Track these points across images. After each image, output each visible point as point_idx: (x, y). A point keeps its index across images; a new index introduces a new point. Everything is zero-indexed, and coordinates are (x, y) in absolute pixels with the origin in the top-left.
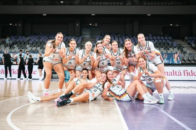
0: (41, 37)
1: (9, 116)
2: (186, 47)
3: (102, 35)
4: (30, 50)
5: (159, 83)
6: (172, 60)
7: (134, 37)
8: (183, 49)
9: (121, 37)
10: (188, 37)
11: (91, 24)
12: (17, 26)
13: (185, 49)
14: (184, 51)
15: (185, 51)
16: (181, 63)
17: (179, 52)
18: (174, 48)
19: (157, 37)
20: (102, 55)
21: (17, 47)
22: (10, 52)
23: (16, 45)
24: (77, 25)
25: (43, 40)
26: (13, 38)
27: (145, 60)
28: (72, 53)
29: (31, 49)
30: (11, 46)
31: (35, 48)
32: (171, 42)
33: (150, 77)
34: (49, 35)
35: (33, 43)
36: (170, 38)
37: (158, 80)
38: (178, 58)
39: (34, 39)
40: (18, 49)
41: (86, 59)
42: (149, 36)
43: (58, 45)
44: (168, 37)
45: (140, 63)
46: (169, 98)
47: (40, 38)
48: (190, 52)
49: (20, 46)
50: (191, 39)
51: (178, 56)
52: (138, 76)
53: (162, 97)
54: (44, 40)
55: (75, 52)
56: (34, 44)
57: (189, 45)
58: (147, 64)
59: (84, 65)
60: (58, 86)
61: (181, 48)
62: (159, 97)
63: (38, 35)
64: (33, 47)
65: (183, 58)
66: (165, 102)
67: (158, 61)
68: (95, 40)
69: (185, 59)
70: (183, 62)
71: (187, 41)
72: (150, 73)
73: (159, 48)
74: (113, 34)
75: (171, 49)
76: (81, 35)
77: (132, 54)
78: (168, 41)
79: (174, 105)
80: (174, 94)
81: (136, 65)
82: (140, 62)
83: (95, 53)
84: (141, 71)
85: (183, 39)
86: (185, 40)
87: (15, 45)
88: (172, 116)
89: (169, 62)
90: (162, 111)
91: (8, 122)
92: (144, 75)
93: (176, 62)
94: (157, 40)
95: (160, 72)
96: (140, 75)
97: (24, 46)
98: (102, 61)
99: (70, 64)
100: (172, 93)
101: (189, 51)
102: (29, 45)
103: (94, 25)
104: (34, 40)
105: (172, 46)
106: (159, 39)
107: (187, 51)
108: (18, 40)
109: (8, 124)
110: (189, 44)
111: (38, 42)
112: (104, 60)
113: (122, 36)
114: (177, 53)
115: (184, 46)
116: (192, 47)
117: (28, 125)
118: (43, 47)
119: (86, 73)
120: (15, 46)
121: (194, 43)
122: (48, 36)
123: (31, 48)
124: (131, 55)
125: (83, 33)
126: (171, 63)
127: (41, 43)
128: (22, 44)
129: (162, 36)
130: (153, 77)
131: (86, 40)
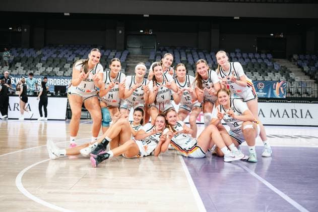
0: (61, 50)
1: (19, 178)
2: (295, 72)
3: (160, 50)
4: (43, 72)
5: (250, 130)
6: (272, 93)
7: (211, 54)
8: (290, 74)
9: (191, 53)
10: (298, 55)
11: (142, 31)
12: (21, 32)
13: (292, 75)
14: (291, 78)
15: (293, 78)
16: (286, 97)
17: (283, 79)
18: (276, 74)
19: (248, 54)
20: (161, 84)
21: (21, 66)
22: (10, 74)
23: (20, 63)
24: (120, 32)
25: (64, 55)
26: (14, 51)
27: (228, 94)
28: (113, 79)
29: (44, 70)
30: (12, 65)
31: (52, 68)
32: (271, 63)
33: (235, 121)
34: (74, 48)
35: (47, 60)
36: (269, 56)
37: (248, 126)
38: (281, 88)
39: (50, 53)
40: (24, 70)
41: (136, 91)
42: (236, 53)
43: (92, 68)
44: (266, 55)
45: (220, 99)
46: (264, 154)
47: (60, 53)
48: (301, 79)
49: (27, 66)
50: (302, 59)
51: (281, 86)
52: (217, 118)
53: (254, 152)
54: (66, 56)
55: (118, 78)
56: (50, 63)
57: (299, 68)
58: (232, 100)
59: (134, 99)
60: (91, 132)
61: (286, 72)
62: (248, 151)
63: (55, 48)
64: (48, 68)
65: (289, 89)
66: (258, 159)
67: (249, 96)
68: (149, 57)
69: (293, 90)
70: (289, 95)
71: (296, 61)
72: (236, 114)
73: (252, 73)
74: (179, 48)
75: (270, 75)
76: (125, 49)
77: (208, 83)
78: (266, 61)
79: (271, 164)
80: (271, 147)
81: (215, 101)
82: (221, 97)
83: (150, 80)
84: (222, 110)
85: (290, 58)
86: (292, 61)
87: (17, 63)
88: (267, 181)
89: (267, 95)
90: (253, 173)
91: (18, 188)
92: (226, 117)
93: (277, 95)
94: (248, 59)
95: (251, 113)
96: (220, 116)
97: (32, 66)
98: (161, 92)
99: (111, 97)
100: (269, 146)
101: (299, 78)
102: (42, 64)
103: (147, 33)
104: (49, 55)
105: (272, 70)
106: (251, 58)
107: (296, 78)
108: (22, 55)
109: (19, 191)
110: (300, 66)
111: (57, 59)
112: (164, 91)
113: (192, 51)
114: (279, 81)
115: (291, 69)
116: (305, 72)
117: (49, 193)
118: (63, 67)
119: (139, 116)
120: (18, 65)
121: (308, 66)
122: (72, 49)
123: (44, 68)
124: (207, 85)
125: (130, 45)
126: (269, 97)
127: (60, 61)
128: (30, 62)
129: (258, 53)
130: (241, 121)
131: (134, 57)
